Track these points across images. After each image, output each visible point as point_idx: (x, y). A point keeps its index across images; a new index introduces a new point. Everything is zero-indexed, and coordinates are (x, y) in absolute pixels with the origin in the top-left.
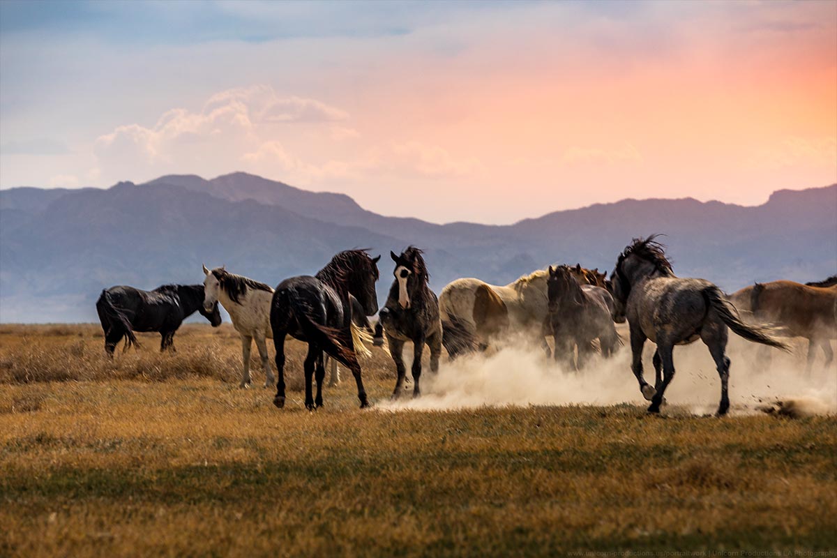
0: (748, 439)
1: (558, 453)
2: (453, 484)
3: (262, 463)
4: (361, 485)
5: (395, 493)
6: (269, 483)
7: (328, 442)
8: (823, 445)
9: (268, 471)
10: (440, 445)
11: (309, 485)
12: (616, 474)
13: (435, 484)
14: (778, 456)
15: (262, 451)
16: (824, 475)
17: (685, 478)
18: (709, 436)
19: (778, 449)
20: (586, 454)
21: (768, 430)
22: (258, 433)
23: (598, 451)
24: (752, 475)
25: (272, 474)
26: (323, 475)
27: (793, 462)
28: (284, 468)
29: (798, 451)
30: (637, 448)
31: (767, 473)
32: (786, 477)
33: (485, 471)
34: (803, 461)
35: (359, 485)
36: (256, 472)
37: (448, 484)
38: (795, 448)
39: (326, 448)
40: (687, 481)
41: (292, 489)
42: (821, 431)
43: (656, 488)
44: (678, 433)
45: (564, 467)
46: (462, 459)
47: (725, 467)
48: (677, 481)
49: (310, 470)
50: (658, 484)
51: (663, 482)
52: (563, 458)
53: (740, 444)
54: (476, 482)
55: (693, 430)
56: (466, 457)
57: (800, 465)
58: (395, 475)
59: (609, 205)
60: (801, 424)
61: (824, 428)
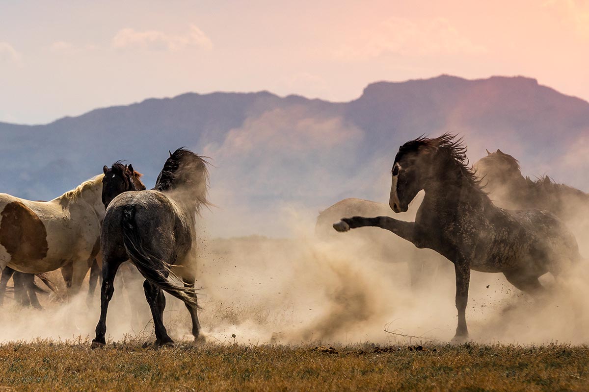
21: (359, 376)
42: (425, 378)
55: (268, 378)
59: (166, 100)
60: (401, 370)
61: (428, 374)
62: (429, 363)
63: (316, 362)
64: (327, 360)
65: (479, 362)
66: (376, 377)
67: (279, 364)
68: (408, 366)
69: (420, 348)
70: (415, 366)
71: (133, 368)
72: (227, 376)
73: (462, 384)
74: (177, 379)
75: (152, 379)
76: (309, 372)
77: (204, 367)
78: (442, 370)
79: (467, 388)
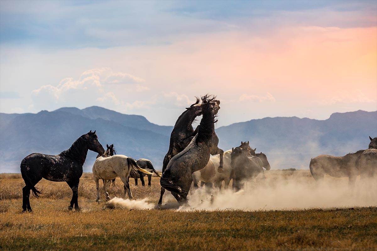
0: (322, 223)
1: (238, 230)
2: (192, 244)
3: (107, 235)
4: (151, 244)
5: (166, 248)
6: (110, 244)
7: (136, 226)
8: (356, 226)
9: (109, 239)
10: (185, 227)
11: (127, 245)
12: (264, 239)
13: (184, 244)
14: (336, 231)
15: (106, 230)
16: (357, 239)
17: (294, 241)
18: (305, 222)
19: (336, 227)
20: (251, 231)
21: (331, 219)
22: (104, 221)
23: (256, 228)
24: (324, 239)
25: (111, 240)
26: (134, 240)
27: (343, 233)
28: (116, 237)
29: (345, 229)
30: (273, 228)
31: (331, 239)
32: (340, 239)
33: (205, 239)
34: (347, 233)
35: (150, 245)
36: (104, 239)
37: (189, 244)
38: (343, 227)
39: (135, 228)
40: (295, 242)
41: (120, 247)
43: (282, 245)
44: (291, 221)
45: (242, 236)
46: (195, 233)
47: (312, 236)
48: (291, 242)
49: (128, 238)
50: (283, 243)
51: (285, 243)
52: (241, 232)
53: (319, 226)
54: (202, 243)
55: (299, 220)
56: (197, 232)
57: (346, 235)
58: (166, 240)
59: (259, 120)
60: (346, 216)
61: (356, 218)
62: (356, 214)
63: (315, 214)
64: (320, 214)
65: (374, 214)
66: (337, 219)
67: (302, 215)
68: (349, 215)
69: (353, 209)
70: (351, 215)
71: (249, 217)
72: (283, 219)
73: (368, 222)
74: (265, 220)
75: (256, 220)
76: (313, 218)
77: (275, 216)
78: (361, 217)
79: (370, 223)
